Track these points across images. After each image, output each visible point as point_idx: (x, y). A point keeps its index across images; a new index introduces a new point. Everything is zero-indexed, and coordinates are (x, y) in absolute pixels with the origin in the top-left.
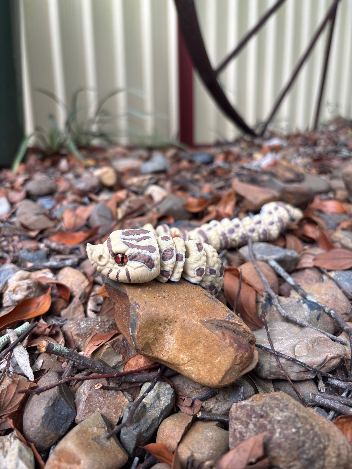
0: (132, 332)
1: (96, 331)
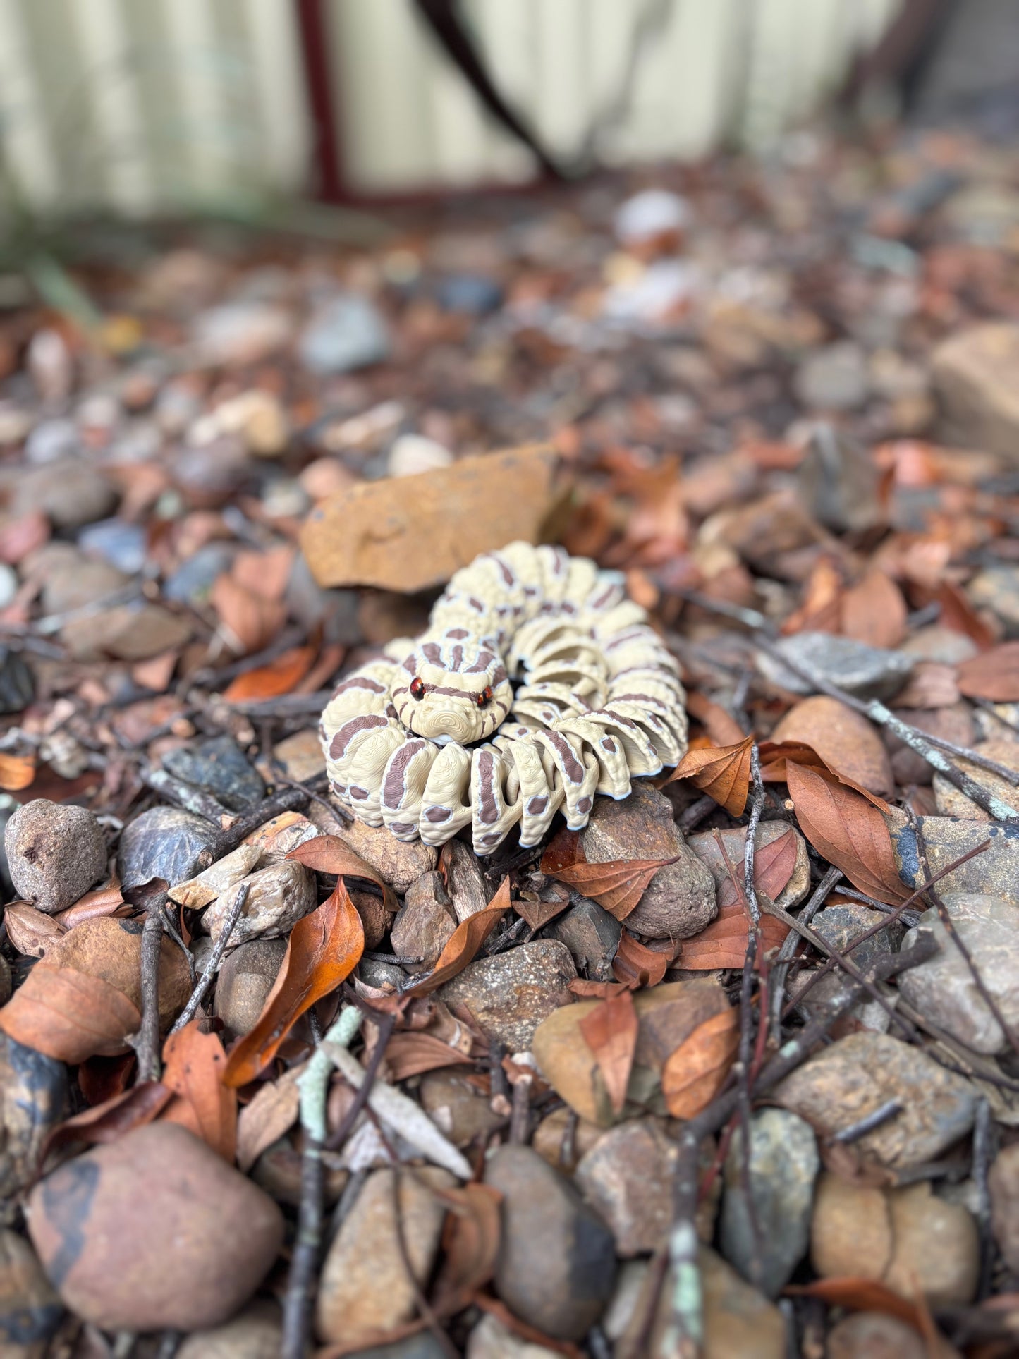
1: (531, 991)
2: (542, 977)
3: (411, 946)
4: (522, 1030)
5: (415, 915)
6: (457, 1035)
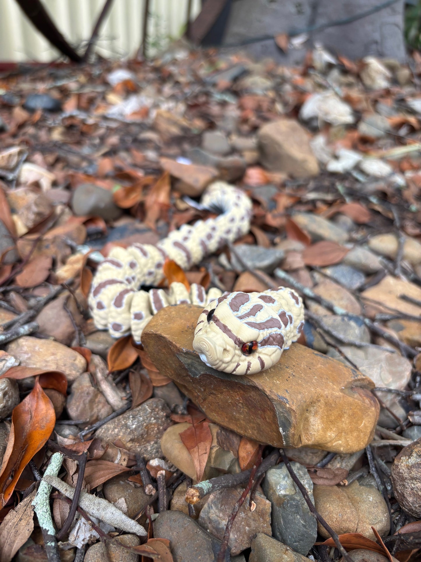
0: (284, 432)
1: (153, 426)
2: (158, 418)
3: (82, 413)
4: (151, 447)
5: (82, 397)
6: (119, 456)
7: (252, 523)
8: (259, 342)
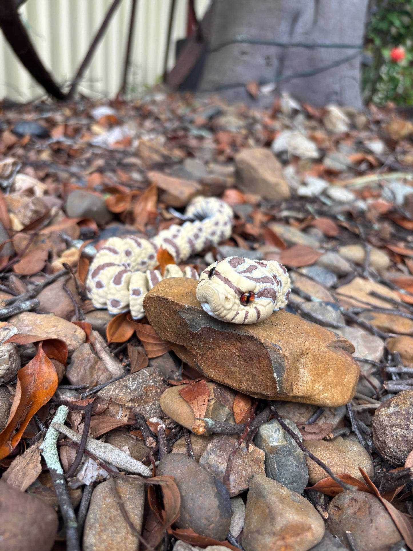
0: (278, 377)
1: (151, 389)
2: (156, 381)
3: (82, 379)
4: (149, 408)
5: (82, 364)
6: (120, 413)
7: (248, 468)
8: (256, 293)
